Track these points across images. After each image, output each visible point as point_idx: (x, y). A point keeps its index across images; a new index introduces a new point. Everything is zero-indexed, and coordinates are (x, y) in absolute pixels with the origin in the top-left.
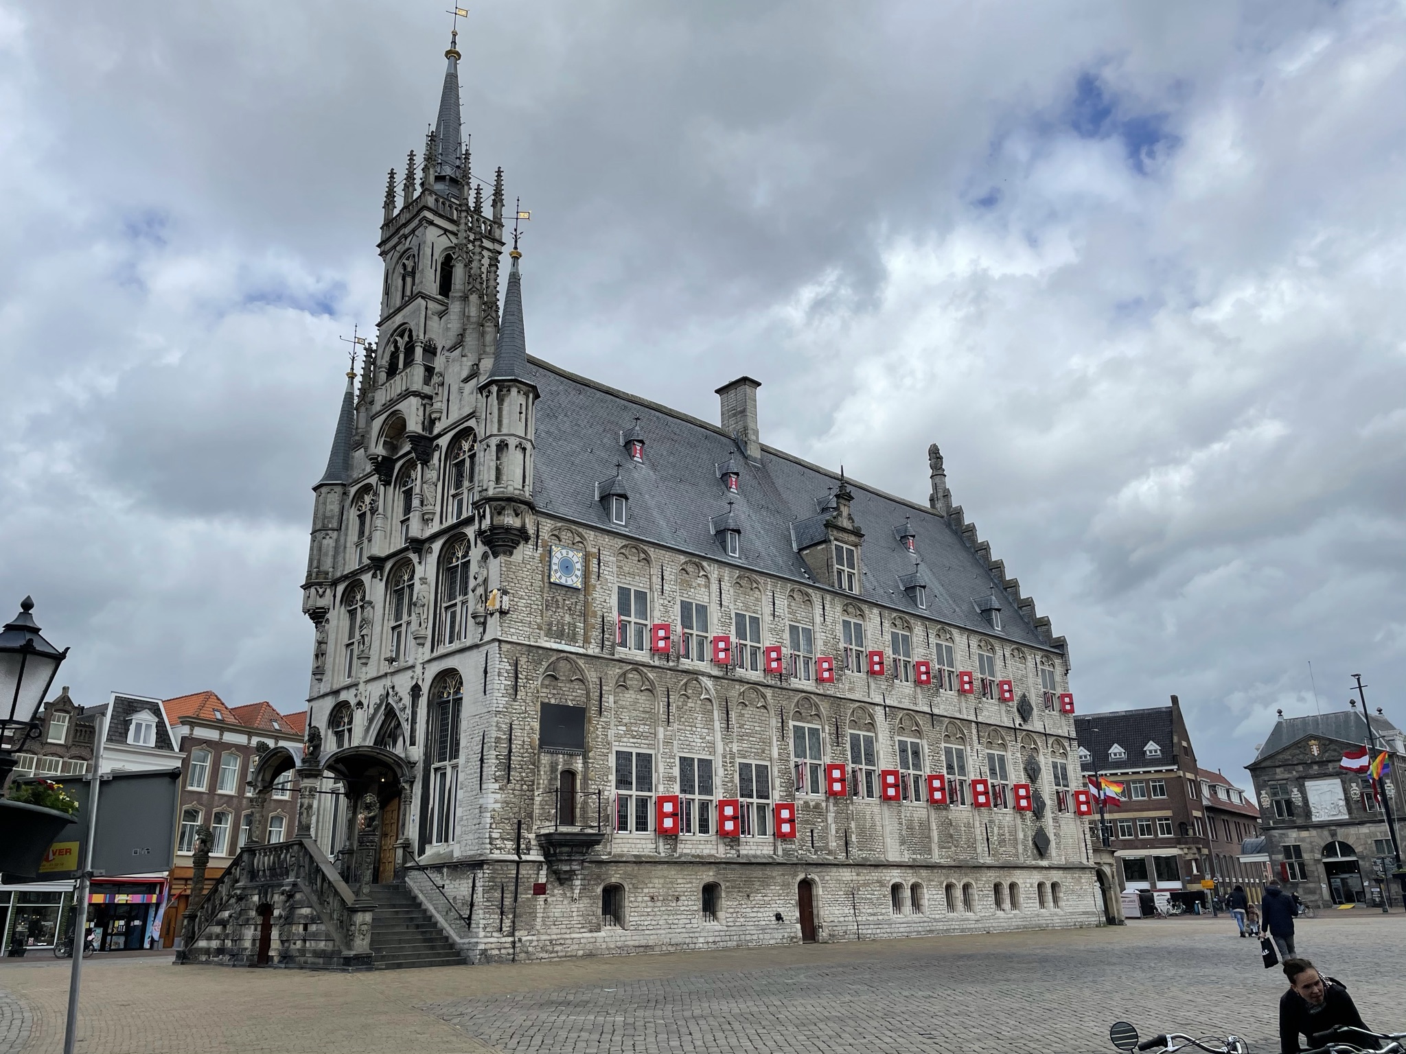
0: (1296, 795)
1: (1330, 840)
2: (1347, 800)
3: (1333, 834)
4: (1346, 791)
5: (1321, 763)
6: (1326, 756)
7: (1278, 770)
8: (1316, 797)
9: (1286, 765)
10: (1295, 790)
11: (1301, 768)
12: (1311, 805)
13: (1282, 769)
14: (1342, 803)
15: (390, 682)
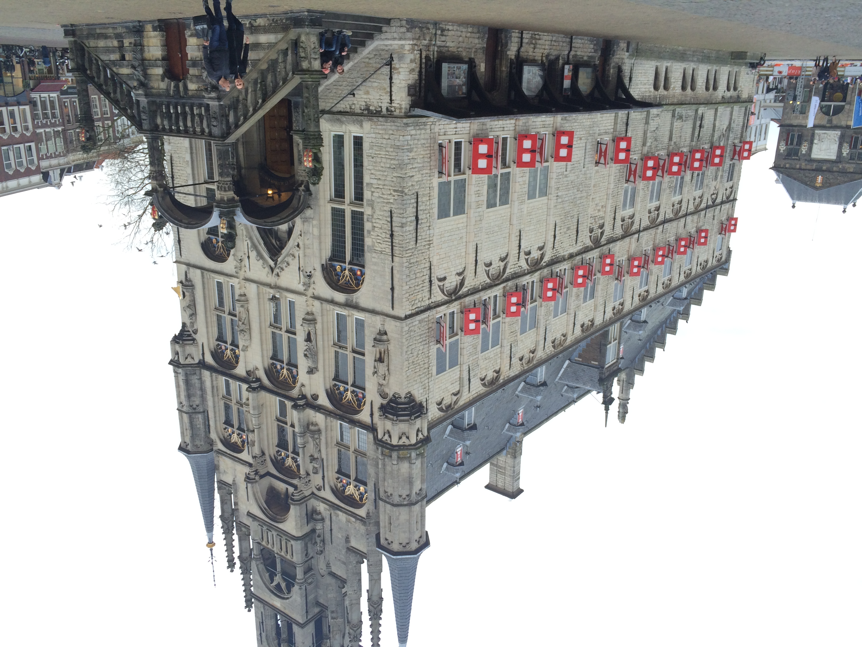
0: (846, 151)
1: (834, 118)
2: (812, 143)
3: (830, 121)
4: (810, 149)
5: (819, 170)
6: (813, 174)
7: (852, 170)
8: (832, 148)
9: (844, 172)
10: (845, 154)
11: (835, 169)
12: (838, 143)
13: (848, 171)
14: (816, 141)
15: (271, 279)
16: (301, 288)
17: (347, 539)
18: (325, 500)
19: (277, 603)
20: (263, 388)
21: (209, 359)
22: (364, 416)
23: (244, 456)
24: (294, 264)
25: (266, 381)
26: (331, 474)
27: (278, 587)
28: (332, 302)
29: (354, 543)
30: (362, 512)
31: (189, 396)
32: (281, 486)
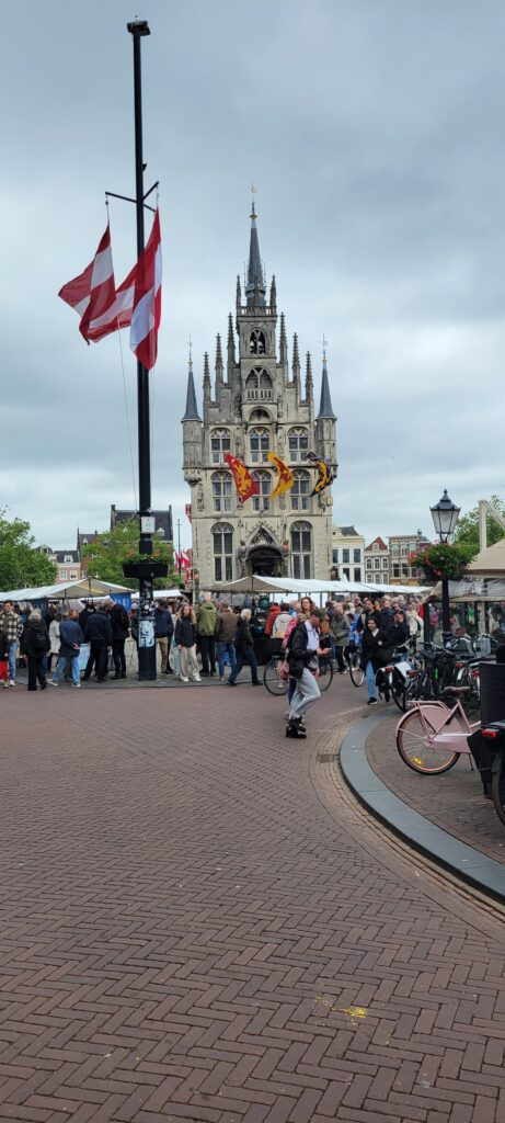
15: (263, 520)
16: (245, 520)
17: (220, 411)
18: (233, 424)
19: (258, 362)
20: (272, 468)
21: (310, 471)
22: (210, 473)
23: (287, 428)
24: (250, 529)
25: (270, 471)
26: (232, 438)
27: (259, 370)
28: (227, 517)
29: (217, 410)
30: (212, 427)
31: (323, 449)
32: (263, 420)
